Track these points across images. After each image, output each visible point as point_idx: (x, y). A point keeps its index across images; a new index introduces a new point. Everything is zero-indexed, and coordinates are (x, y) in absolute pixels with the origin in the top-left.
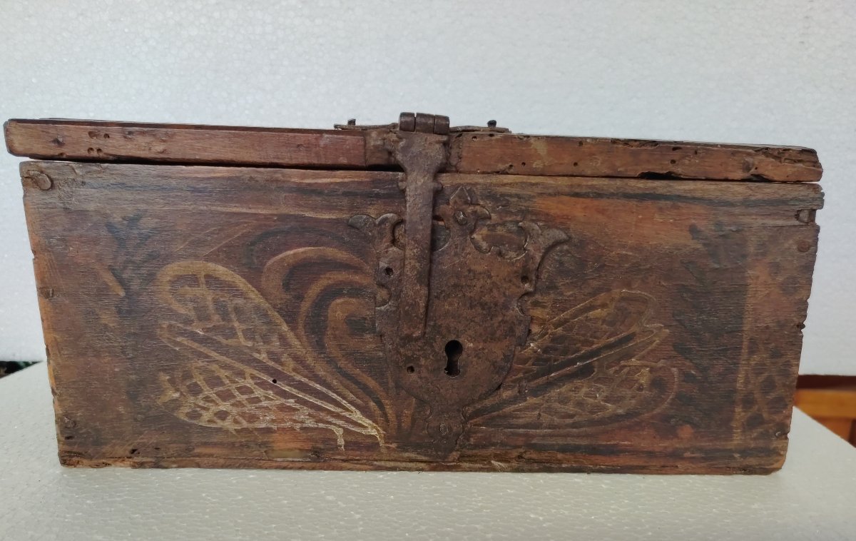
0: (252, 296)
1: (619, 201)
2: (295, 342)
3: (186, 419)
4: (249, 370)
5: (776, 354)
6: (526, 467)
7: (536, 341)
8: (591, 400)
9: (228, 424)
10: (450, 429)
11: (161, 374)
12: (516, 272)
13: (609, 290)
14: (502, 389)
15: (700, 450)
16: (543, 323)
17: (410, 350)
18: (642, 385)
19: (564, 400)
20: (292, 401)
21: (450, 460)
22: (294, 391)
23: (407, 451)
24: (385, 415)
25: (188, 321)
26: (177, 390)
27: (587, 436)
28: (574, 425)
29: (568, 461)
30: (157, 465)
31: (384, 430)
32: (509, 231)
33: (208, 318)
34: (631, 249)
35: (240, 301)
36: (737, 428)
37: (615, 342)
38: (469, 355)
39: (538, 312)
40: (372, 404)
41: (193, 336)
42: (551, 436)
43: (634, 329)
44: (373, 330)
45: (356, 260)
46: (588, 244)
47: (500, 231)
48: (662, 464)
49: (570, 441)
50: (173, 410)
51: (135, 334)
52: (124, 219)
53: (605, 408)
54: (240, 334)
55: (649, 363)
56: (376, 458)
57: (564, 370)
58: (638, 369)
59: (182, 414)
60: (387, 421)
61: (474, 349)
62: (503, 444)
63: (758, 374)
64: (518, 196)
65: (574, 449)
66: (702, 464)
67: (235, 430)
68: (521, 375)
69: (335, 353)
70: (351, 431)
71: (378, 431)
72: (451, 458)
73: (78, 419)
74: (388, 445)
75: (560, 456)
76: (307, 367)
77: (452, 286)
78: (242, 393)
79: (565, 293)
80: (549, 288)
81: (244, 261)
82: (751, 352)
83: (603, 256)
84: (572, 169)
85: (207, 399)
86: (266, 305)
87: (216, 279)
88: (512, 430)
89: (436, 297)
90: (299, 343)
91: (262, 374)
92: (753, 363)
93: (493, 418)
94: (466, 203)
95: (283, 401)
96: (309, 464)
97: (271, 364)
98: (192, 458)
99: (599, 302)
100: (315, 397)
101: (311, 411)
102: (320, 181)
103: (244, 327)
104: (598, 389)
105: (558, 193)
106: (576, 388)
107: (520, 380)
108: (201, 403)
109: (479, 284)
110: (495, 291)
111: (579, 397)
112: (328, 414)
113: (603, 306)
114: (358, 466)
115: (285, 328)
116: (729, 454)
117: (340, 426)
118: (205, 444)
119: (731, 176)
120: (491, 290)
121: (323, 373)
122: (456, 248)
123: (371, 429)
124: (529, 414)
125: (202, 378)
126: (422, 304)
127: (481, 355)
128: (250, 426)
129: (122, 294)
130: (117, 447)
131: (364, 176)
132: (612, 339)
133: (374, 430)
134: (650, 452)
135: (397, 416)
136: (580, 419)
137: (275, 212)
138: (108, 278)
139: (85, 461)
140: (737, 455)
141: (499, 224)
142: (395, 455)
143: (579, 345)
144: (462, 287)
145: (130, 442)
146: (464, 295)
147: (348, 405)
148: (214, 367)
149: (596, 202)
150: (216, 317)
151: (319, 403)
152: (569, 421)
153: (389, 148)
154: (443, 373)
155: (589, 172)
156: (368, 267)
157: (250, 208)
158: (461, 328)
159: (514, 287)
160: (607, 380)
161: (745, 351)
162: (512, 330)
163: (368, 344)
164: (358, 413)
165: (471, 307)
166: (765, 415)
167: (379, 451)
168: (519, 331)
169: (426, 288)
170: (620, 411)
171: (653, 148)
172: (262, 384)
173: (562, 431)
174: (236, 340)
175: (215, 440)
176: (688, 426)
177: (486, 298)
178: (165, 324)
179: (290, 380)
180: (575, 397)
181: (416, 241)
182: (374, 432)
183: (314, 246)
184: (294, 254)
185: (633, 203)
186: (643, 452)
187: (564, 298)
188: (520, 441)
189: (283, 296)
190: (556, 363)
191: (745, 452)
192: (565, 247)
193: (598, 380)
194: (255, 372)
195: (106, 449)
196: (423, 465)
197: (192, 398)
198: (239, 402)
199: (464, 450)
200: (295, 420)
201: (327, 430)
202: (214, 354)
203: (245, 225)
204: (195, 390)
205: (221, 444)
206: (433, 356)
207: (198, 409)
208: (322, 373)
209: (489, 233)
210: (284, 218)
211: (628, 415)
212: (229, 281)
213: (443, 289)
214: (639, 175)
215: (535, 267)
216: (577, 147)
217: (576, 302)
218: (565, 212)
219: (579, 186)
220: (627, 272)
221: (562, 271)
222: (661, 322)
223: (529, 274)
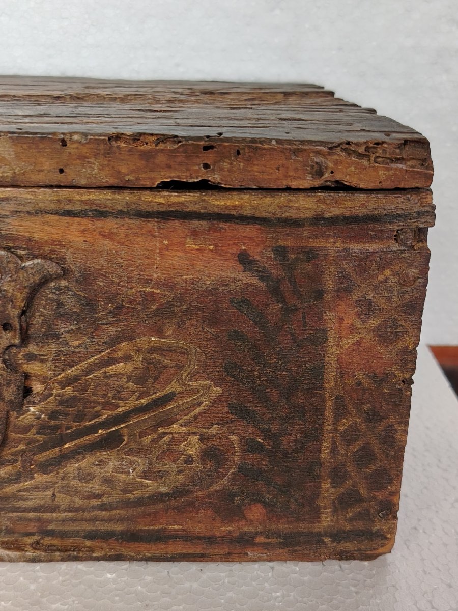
1: (132, 221)
5: (374, 417)
6: (45, 556)
7: (37, 404)
8: (122, 477)
13: (132, 338)
15: (278, 534)
16: (44, 380)
18: (190, 456)
19: (85, 477)
27: (121, 520)
28: (103, 507)
29: (100, 549)
34: (158, 284)
36: (325, 508)
39: (35, 368)
42: (74, 520)
43: (174, 387)
46: (95, 278)
48: (227, 550)
49: (100, 526)
53: (142, 486)
55: (197, 430)
57: (82, 439)
58: (183, 437)
62: (9, 531)
63: (349, 443)
65: (106, 536)
66: (281, 551)
68: (22, 447)
75: (88, 543)
79: (70, 343)
80: (46, 336)
82: (338, 416)
83: (118, 294)
84: (56, 178)
88: (19, 514)
92: (341, 429)
99: (120, 354)
104: (132, 463)
105: (39, 212)
106: (100, 461)
107: (22, 453)
111: (106, 472)
113: (127, 358)
116: (317, 539)
119: (294, 184)
124: (40, 494)
134: (209, 538)
136: (110, 500)
140: (327, 540)
143: (98, 408)
149: (99, 224)
155: (83, 182)
160: (141, 451)
161: (329, 413)
166: (363, 492)
170: (164, 489)
171: (176, 146)
173: (87, 515)
176: (259, 505)
180: (101, 472)
185: (153, 224)
186: (200, 537)
187: (71, 349)
188: (32, 527)
190: (68, 431)
191: (338, 536)
192: (63, 283)
193: (130, 452)
211: (178, 492)
214: (158, 187)
215: (17, 312)
216: (58, 147)
217: (88, 354)
218: (55, 237)
219: (70, 201)
220: (155, 315)
221: (62, 314)
222: (209, 379)
223: (11, 321)
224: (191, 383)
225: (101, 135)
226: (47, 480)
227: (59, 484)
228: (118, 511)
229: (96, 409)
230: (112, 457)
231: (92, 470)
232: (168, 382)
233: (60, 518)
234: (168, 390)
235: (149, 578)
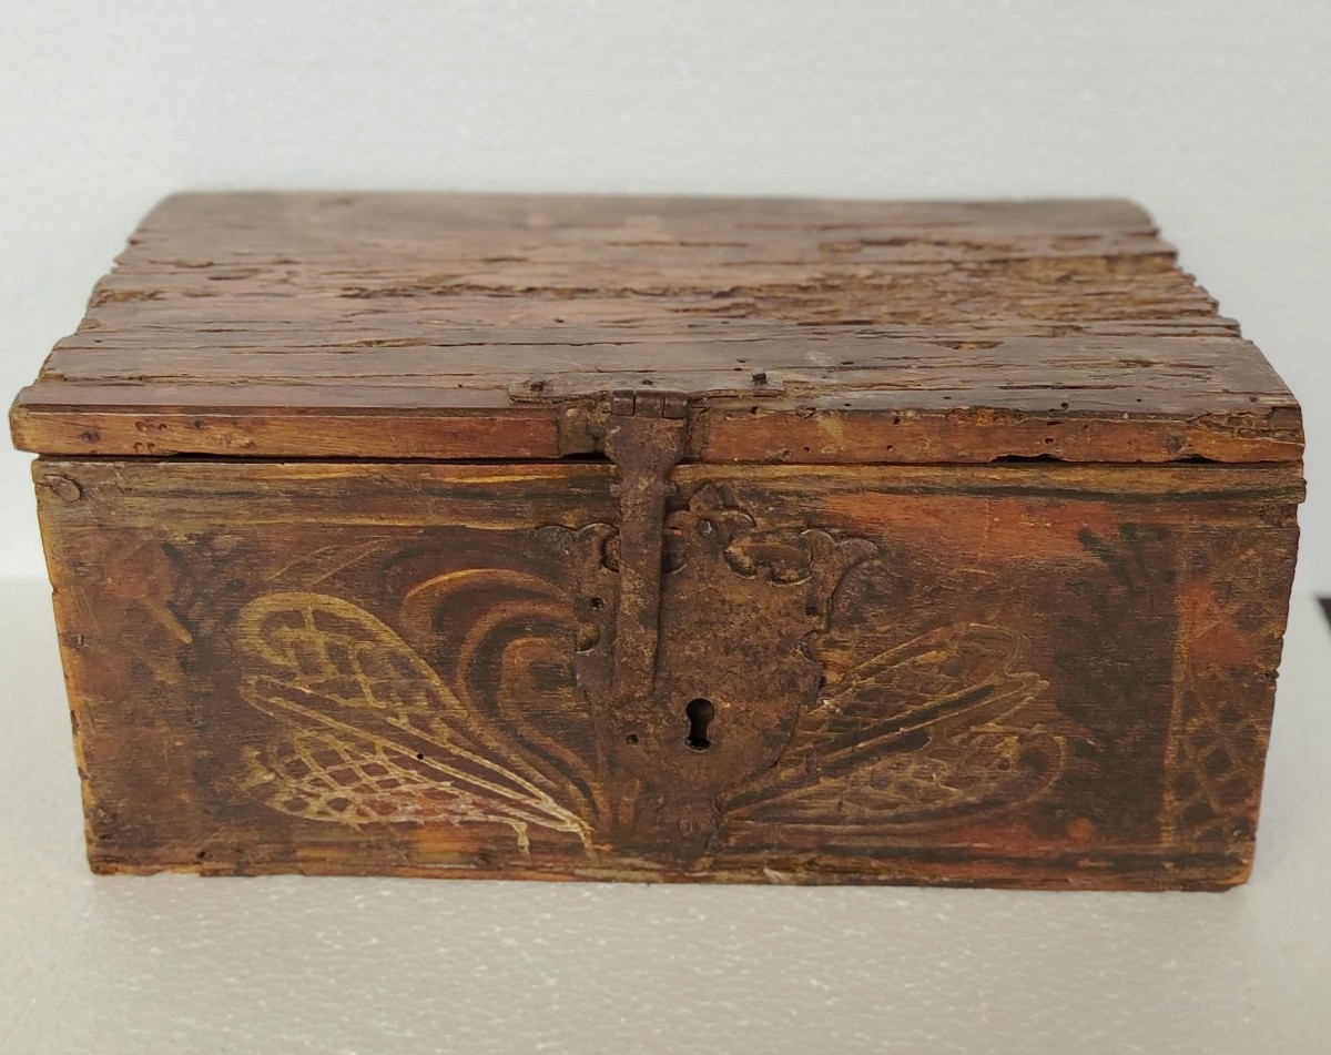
0: (385, 637)
1: (961, 498)
2: (451, 701)
3: (284, 810)
4: (380, 742)
5: (1230, 716)
6: (820, 878)
7: (832, 696)
8: (923, 783)
9: (348, 816)
10: (697, 826)
11: (247, 747)
12: (796, 602)
13: (949, 624)
14: (779, 767)
15: (1107, 856)
16: (842, 669)
17: (633, 712)
18: (1006, 760)
19: (879, 783)
20: (448, 784)
21: (697, 869)
22: (451, 771)
23: (628, 855)
24: (592, 803)
25: (287, 675)
26: (271, 770)
27: (918, 834)
28: (897, 819)
29: (889, 870)
30: (239, 873)
31: (591, 826)
32: (785, 542)
33: (318, 671)
34: (983, 565)
35: (367, 646)
36: (1167, 825)
37: (961, 698)
38: (724, 722)
39: (835, 656)
40: (572, 788)
41: (294, 696)
42: (860, 834)
43: (993, 679)
44: (573, 682)
45: (545, 585)
46: (913, 558)
47: (771, 541)
48: (1043, 876)
49: (892, 843)
50: (264, 798)
51: (207, 694)
52: (190, 537)
53: (945, 794)
54: (367, 691)
55: (1016, 729)
56: (579, 865)
57: (880, 739)
58: (999, 737)
59: (278, 804)
60: (596, 812)
61: (733, 710)
62: (782, 847)
63: (1199, 746)
64: (799, 495)
65: (897, 855)
66: (1110, 877)
67: (359, 824)
68: (809, 746)
69: (513, 714)
70: (539, 826)
71: (581, 825)
72: (698, 866)
73: (119, 812)
74: (596, 847)
75: (874, 863)
76: (468, 735)
77: (696, 623)
78: (370, 774)
79: (877, 628)
80: (851, 620)
81: (374, 590)
82: (1187, 715)
83: (937, 575)
84: (882, 455)
85: (316, 782)
86: (405, 650)
87: (332, 616)
88: (797, 826)
89: (671, 639)
90: (458, 702)
91: (401, 747)
92: (1191, 729)
93: (765, 809)
94: (716, 508)
95: (433, 784)
96: (474, 874)
97: (416, 732)
98: (292, 864)
99: (933, 642)
100: (483, 779)
101: (477, 798)
102: (489, 480)
103: (373, 681)
104: (935, 767)
105: (862, 489)
106: (899, 764)
107: (808, 753)
108: (308, 788)
109: (738, 621)
110: (764, 628)
111: (904, 778)
112: (502, 802)
113: (940, 646)
114: (551, 876)
115: (436, 681)
116: (1155, 863)
117: (521, 820)
118: (314, 845)
119: (1146, 458)
120: (758, 629)
121: (495, 744)
122: (702, 569)
123: (570, 823)
124: (824, 802)
125: (308, 753)
126: (648, 653)
127: (744, 721)
128: (383, 819)
129: (187, 639)
130: (177, 849)
131: (556, 471)
132: (955, 694)
133: (576, 825)
134: (1022, 860)
135: (611, 806)
136: (907, 810)
137: (421, 523)
138: (166, 618)
139: (129, 868)
140: (1168, 865)
141: (768, 533)
142: (610, 862)
143: (901, 703)
144: (712, 624)
145: (197, 843)
146: (715, 636)
147: (534, 790)
148: (327, 738)
149: (924, 501)
150: (331, 669)
151: (489, 786)
152: (887, 813)
153: (595, 431)
154: (683, 745)
155: (912, 459)
156: (565, 594)
157: (382, 519)
158: (710, 681)
159: (794, 623)
160: (948, 753)
161: (1177, 712)
162: (792, 684)
163: (566, 700)
164: (551, 800)
165: (727, 651)
166: (1215, 806)
167: (584, 855)
168: (804, 685)
169: (655, 632)
170: (972, 799)
171: (1016, 419)
172: (403, 762)
173: (878, 828)
174: (361, 699)
175: (329, 839)
176: (1086, 820)
177: (751, 640)
178: (253, 680)
179: (443, 755)
180: (898, 777)
181: (637, 570)
182: (575, 828)
183: (479, 568)
184: (450, 580)
185: (984, 501)
186: (1010, 859)
187: (878, 635)
188: (810, 842)
189: (434, 637)
190: (865, 729)
191: (1182, 860)
192: (877, 563)
193: (935, 754)
194: (390, 744)
195: (159, 851)
196: (654, 875)
197: (294, 781)
198: (366, 786)
199: (720, 854)
200: (451, 811)
201: (500, 825)
202: (327, 721)
203: (376, 542)
204: (299, 770)
205: (339, 845)
206: (667, 721)
207: (302, 796)
208: (492, 744)
209: (754, 544)
210: (432, 531)
211: (987, 804)
212: (350, 619)
213: (682, 627)
214: (994, 461)
215: (826, 596)
216: (891, 424)
217: (897, 639)
218: (877, 515)
219: (895, 478)
220: (976, 598)
221: (872, 596)
222: (1034, 670)
223: (818, 605)
224: (1013, 676)
225: (937, 412)
226: (834, 785)
227: (848, 790)
228: (914, 825)
229: (899, 703)
230: (912, 760)
231: (887, 774)
232: (986, 673)
233: (844, 832)
234: (986, 683)
235: (949, 906)
